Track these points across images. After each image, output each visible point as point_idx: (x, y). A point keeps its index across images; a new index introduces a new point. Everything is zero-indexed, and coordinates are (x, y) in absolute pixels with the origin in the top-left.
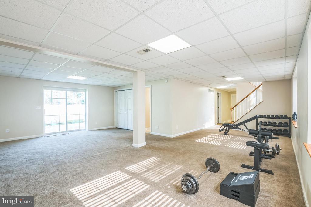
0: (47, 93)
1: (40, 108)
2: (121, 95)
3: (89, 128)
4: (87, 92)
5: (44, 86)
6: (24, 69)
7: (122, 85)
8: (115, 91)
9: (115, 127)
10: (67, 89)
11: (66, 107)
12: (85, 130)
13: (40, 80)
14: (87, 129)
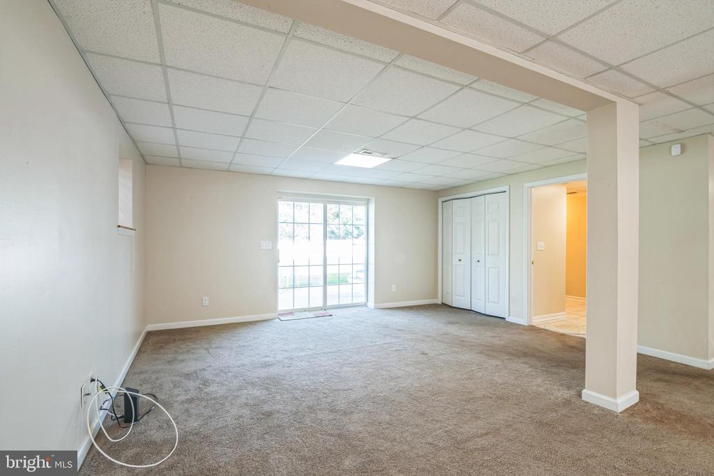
0: (285, 209)
1: (270, 247)
2: (459, 212)
3: (376, 302)
4: (372, 207)
5: (278, 192)
6: (242, 137)
7: (469, 182)
8: (440, 200)
9: (439, 301)
10: (327, 200)
11: (325, 244)
12: (365, 305)
13: (270, 175)
14: (371, 304)
